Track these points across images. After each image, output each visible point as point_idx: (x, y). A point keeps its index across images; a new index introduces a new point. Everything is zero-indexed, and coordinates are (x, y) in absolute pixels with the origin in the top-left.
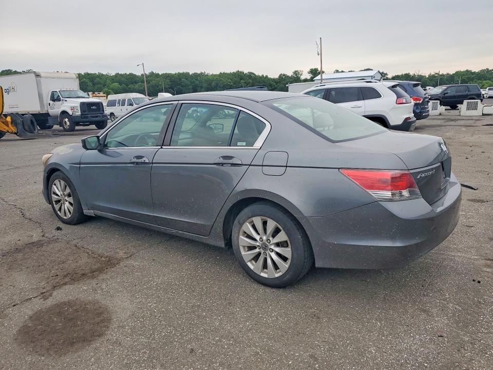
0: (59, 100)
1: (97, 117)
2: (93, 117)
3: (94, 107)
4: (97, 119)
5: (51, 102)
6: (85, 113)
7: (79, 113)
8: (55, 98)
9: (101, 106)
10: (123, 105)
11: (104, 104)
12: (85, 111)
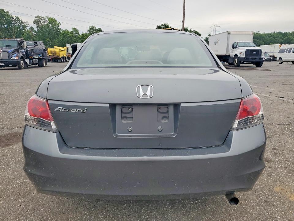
0: (236, 48)
1: (255, 59)
2: (252, 59)
3: (254, 53)
4: (255, 60)
5: (232, 49)
6: (247, 56)
7: (244, 56)
8: (234, 47)
9: (260, 51)
10: (289, 52)
11: (262, 51)
12: (248, 55)
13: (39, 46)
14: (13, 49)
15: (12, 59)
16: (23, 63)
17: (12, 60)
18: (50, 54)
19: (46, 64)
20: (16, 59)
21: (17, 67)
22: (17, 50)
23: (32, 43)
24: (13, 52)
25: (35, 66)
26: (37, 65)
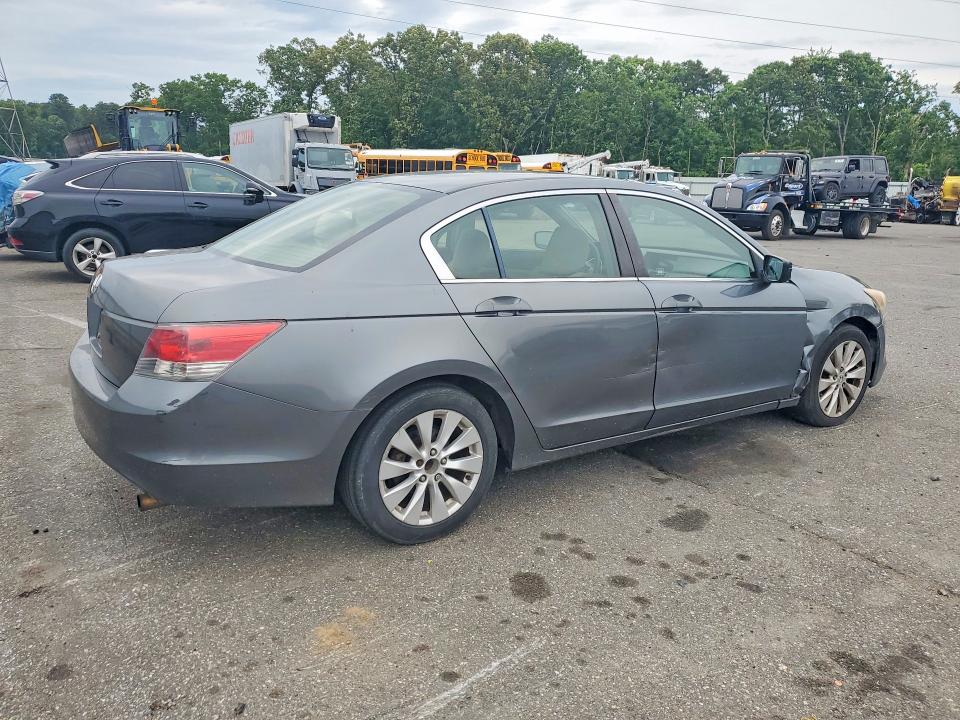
13: (864, 172)
14: (761, 182)
15: (749, 209)
16: (778, 223)
17: (748, 212)
18: (947, 197)
19: (872, 230)
20: (759, 209)
21: (760, 233)
22: (773, 183)
23: (843, 161)
24: (758, 191)
25: (832, 233)
26: (840, 232)
